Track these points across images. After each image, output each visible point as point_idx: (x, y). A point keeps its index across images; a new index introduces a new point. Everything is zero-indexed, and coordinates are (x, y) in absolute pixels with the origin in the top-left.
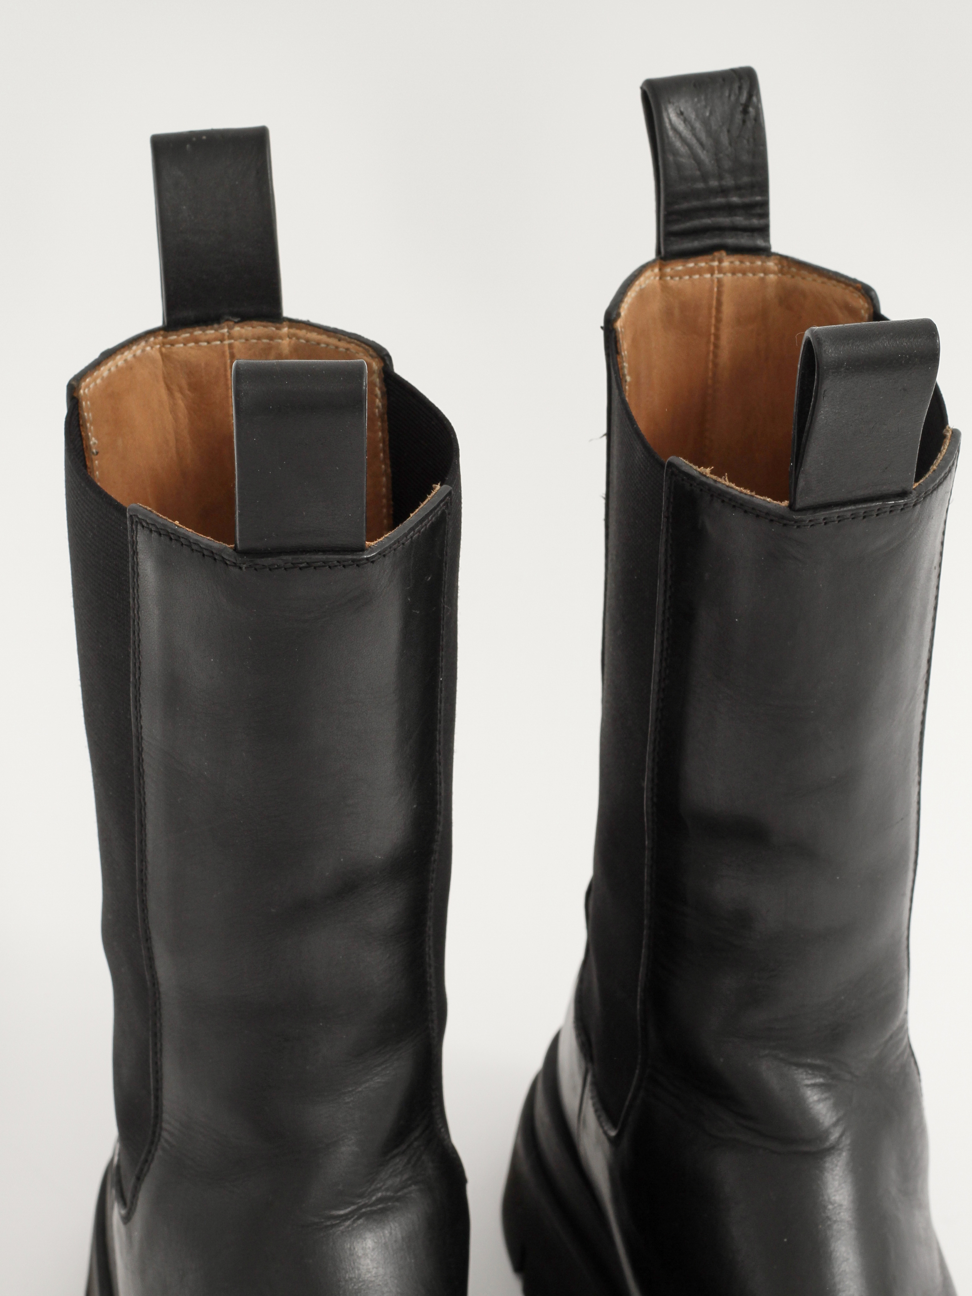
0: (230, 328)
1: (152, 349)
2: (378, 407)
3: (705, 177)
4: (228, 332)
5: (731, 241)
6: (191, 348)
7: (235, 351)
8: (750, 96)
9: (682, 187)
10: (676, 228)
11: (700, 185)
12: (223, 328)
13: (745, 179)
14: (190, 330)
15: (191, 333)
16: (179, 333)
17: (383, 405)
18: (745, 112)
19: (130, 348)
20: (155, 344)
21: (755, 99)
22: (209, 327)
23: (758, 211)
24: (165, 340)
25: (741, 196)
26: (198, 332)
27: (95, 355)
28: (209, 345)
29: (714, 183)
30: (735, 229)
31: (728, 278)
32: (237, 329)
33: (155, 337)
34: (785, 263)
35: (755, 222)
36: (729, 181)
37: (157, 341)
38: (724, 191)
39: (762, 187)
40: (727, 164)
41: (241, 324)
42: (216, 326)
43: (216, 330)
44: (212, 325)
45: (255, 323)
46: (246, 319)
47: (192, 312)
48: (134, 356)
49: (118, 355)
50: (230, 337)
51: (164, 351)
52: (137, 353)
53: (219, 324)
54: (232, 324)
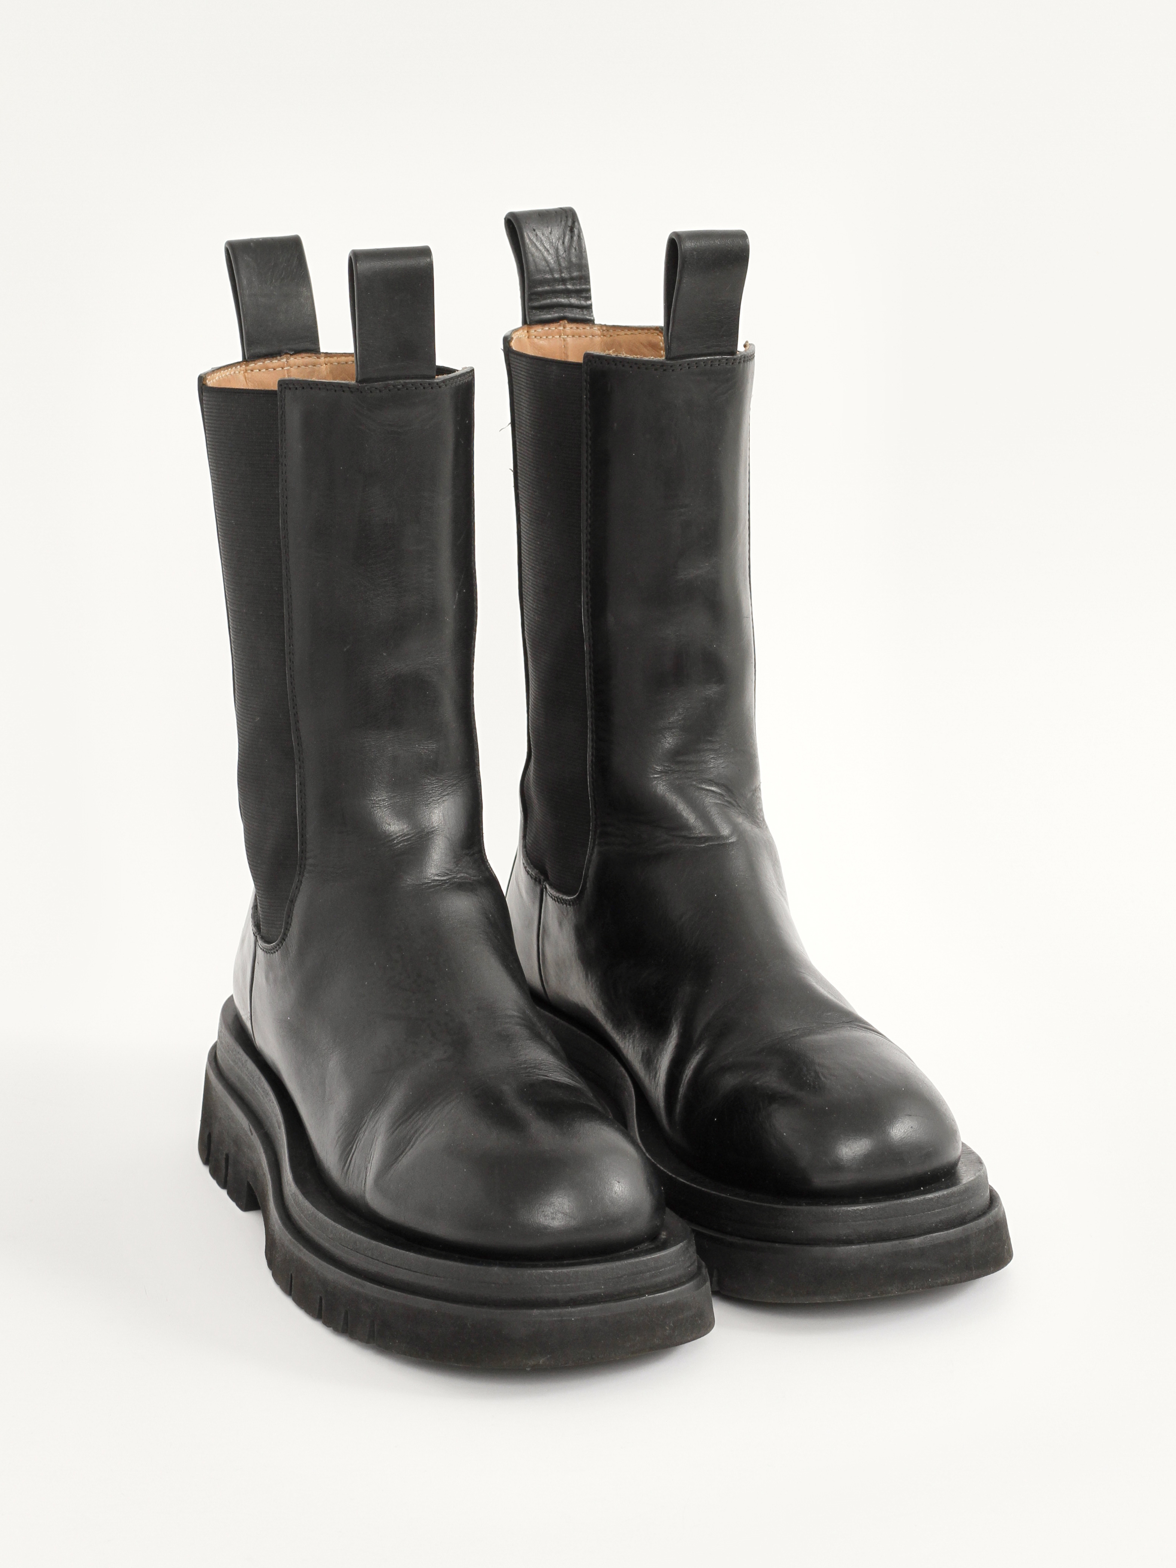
0: (288, 359)
3: (551, 271)
4: (286, 361)
5: (569, 314)
6: (264, 372)
8: (574, 222)
9: (538, 277)
10: (536, 304)
11: (548, 276)
12: (283, 359)
13: (575, 274)
14: (263, 360)
15: (264, 363)
16: (256, 363)
18: (572, 231)
19: (227, 369)
20: (239, 370)
21: (576, 224)
22: (274, 358)
23: (584, 295)
24: (248, 368)
25: (573, 285)
26: (267, 362)
27: (210, 369)
28: (275, 371)
29: (557, 276)
30: (571, 306)
31: (569, 340)
33: (241, 366)
34: (604, 328)
35: (583, 302)
36: (565, 275)
37: (242, 368)
38: (563, 281)
39: (585, 278)
40: (564, 264)
41: (295, 356)
42: (279, 358)
43: (279, 360)
44: (276, 357)
45: (303, 355)
46: (297, 352)
47: (264, 350)
48: (230, 374)
49: (222, 372)
50: (288, 365)
51: (246, 374)
52: (232, 373)
53: (281, 356)
54: (289, 356)
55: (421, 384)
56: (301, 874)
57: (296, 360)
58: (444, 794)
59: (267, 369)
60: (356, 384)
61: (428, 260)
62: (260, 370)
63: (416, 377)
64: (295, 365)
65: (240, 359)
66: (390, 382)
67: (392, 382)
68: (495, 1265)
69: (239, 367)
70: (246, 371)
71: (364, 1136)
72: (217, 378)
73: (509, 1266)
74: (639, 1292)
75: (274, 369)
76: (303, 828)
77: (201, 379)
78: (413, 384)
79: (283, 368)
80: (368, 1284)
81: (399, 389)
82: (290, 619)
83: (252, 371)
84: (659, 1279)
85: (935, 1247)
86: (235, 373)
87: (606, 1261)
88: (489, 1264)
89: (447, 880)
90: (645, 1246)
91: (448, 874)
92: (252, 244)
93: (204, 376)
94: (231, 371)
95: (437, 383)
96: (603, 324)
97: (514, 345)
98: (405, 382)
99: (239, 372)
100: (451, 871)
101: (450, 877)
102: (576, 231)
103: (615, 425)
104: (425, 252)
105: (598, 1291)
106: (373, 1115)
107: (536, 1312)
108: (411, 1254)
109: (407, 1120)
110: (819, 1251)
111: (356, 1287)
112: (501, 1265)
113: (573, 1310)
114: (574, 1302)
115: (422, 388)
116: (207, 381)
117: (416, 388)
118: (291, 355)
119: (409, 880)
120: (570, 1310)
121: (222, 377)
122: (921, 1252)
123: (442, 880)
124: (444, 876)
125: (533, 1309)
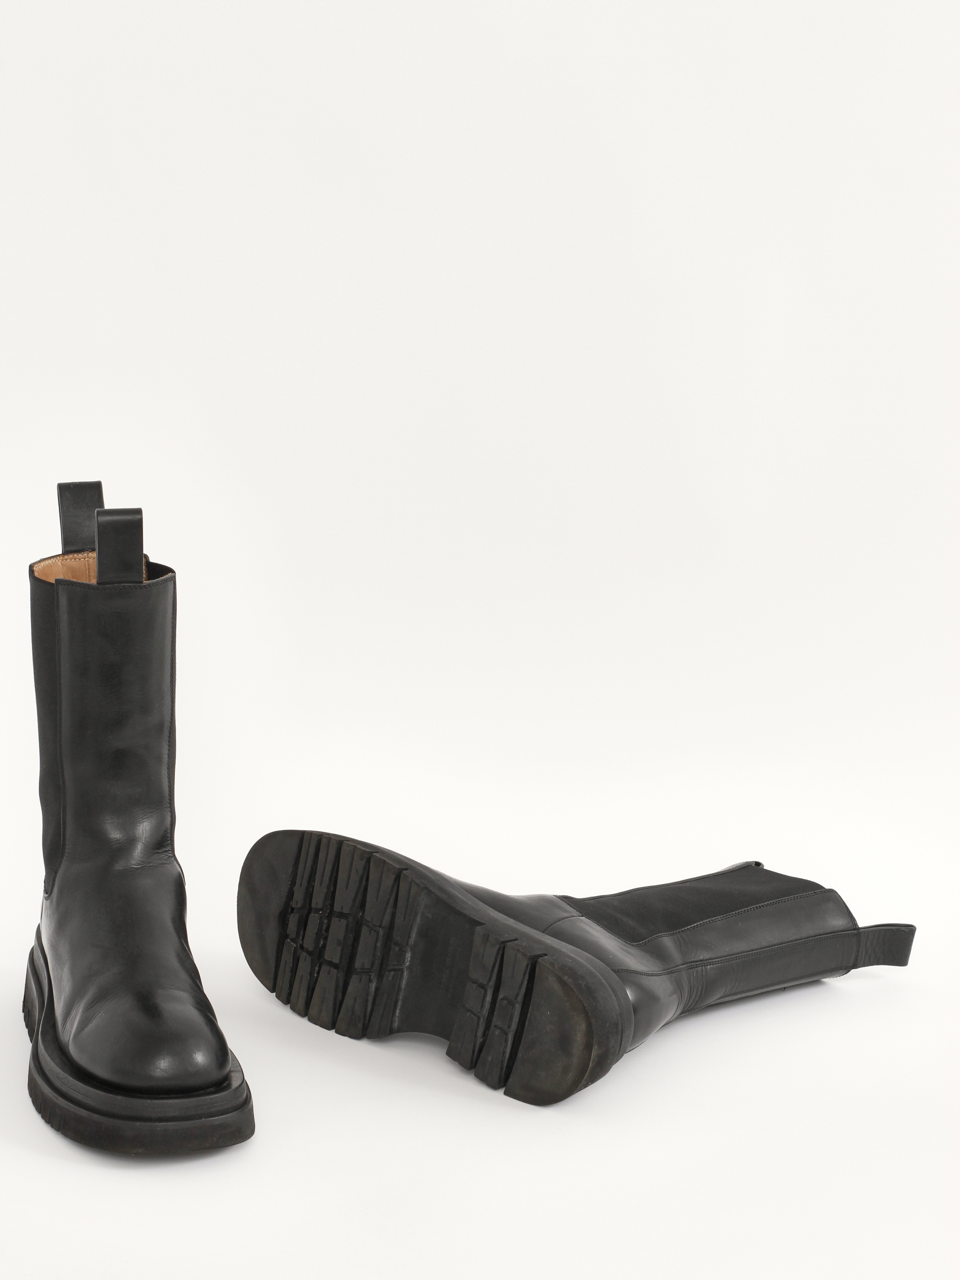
0: (88, 554)
1: (59, 561)
2: (144, 578)
6: (73, 561)
7: (90, 563)
12: (85, 554)
14: (73, 554)
15: (73, 555)
16: (69, 555)
17: (146, 576)
19: (51, 559)
20: (60, 560)
24: (64, 558)
26: (75, 555)
27: (39, 559)
32: (90, 554)
33: (60, 557)
37: (60, 558)
41: (92, 552)
42: (82, 553)
43: (83, 555)
44: (81, 552)
47: (73, 548)
48: (52, 562)
49: (47, 561)
50: (88, 557)
51: (63, 562)
52: (53, 561)
53: (84, 552)
54: (88, 552)
55: (134, 586)
56: (62, 857)
57: (93, 555)
58: (144, 817)
59: (75, 559)
60: (97, 585)
61: (140, 517)
62: (71, 560)
63: (132, 582)
65: (61, 553)
66: (115, 585)
67: (117, 585)
68: (121, 1095)
69: (58, 558)
70: (63, 560)
71: (73, 1013)
72: (42, 565)
73: (128, 1096)
74: (200, 1117)
75: (80, 560)
76: (64, 832)
77: (31, 568)
78: (129, 586)
79: (85, 559)
80: (60, 1098)
81: (121, 589)
82: (61, 713)
83: (66, 560)
84: (213, 1110)
86: (55, 561)
87: (183, 1098)
88: (118, 1094)
89: (140, 867)
90: (212, 1089)
91: (141, 865)
92: (72, 486)
93: (32, 565)
94: (53, 560)
95: (144, 586)
98: (124, 585)
99: (58, 561)
100: (143, 862)
101: (142, 866)
104: (139, 512)
105: (175, 1114)
106: (78, 1001)
107: (138, 1124)
108: (80, 1084)
109: (92, 1007)
111: (55, 1099)
112: (125, 1095)
113: (159, 1124)
114: (161, 1120)
115: (135, 589)
116: (34, 568)
117: (131, 589)
118: (90, 551)
119: (119, 866)
120: (157, 1124)
121: (46, 564)
123: (137, 868)
124: (139, 865)
125: (137, 1122)
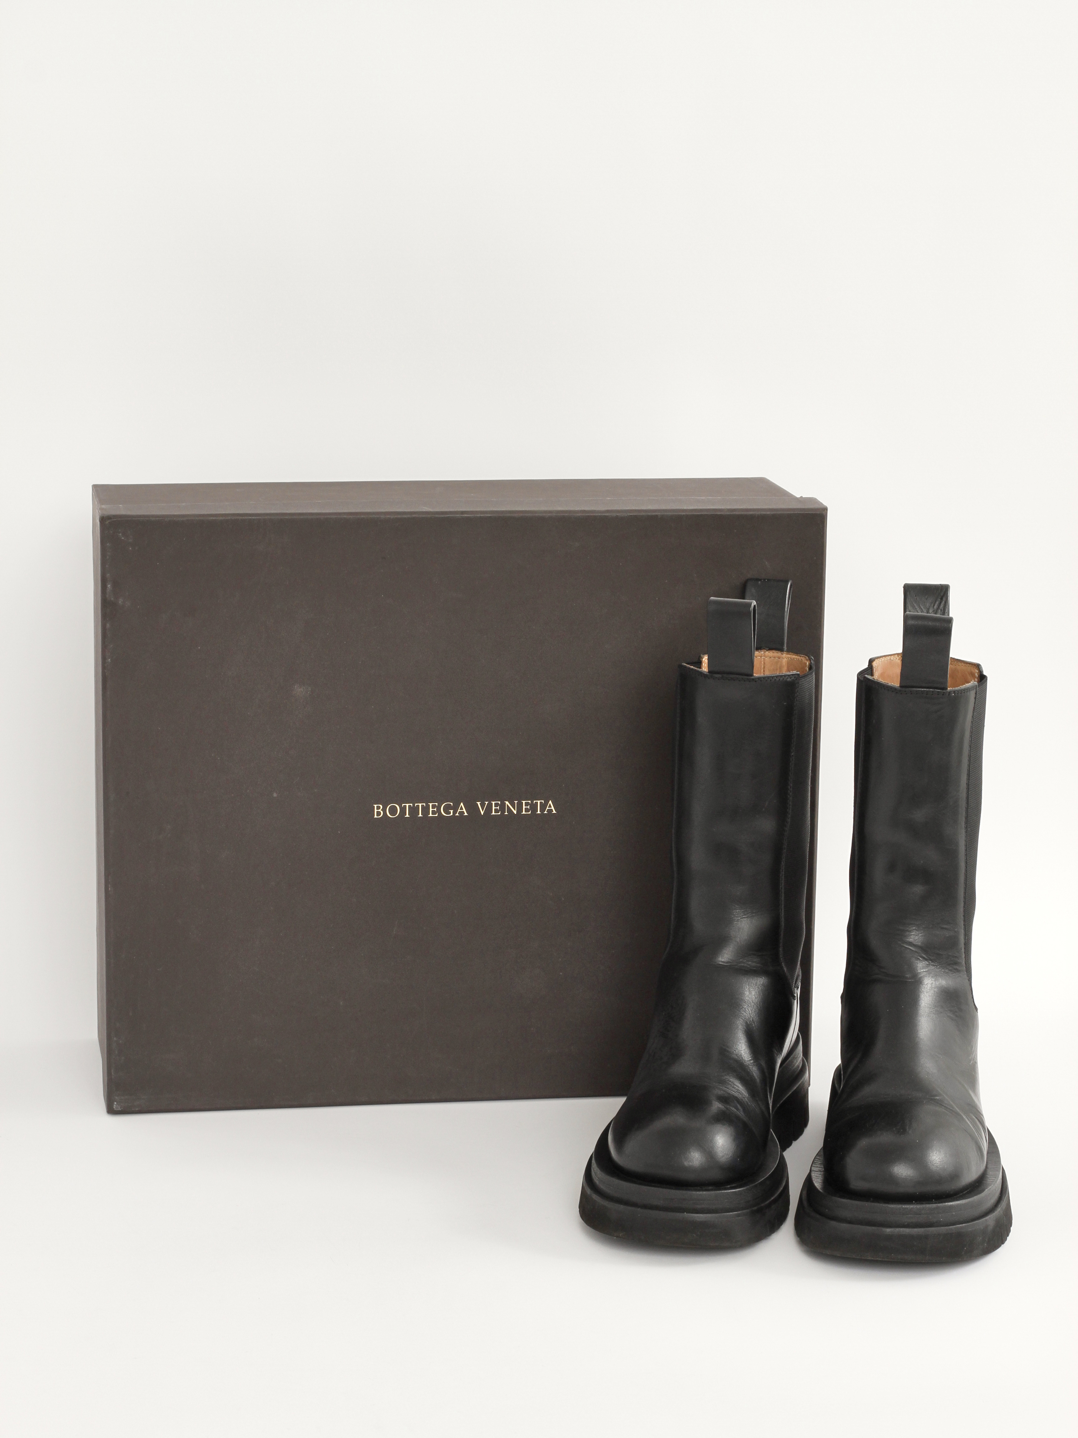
41: (769, 651)
45: (774, 651)
46: (770, 649)
64: (768, 656)
79: (761, 657)
85: (900, 1236)
96: (953, 657)
97: (874, 664)
102: (944, 599)
103: (874, 721)
110: (833, 1223)
122: (890, 1238)
